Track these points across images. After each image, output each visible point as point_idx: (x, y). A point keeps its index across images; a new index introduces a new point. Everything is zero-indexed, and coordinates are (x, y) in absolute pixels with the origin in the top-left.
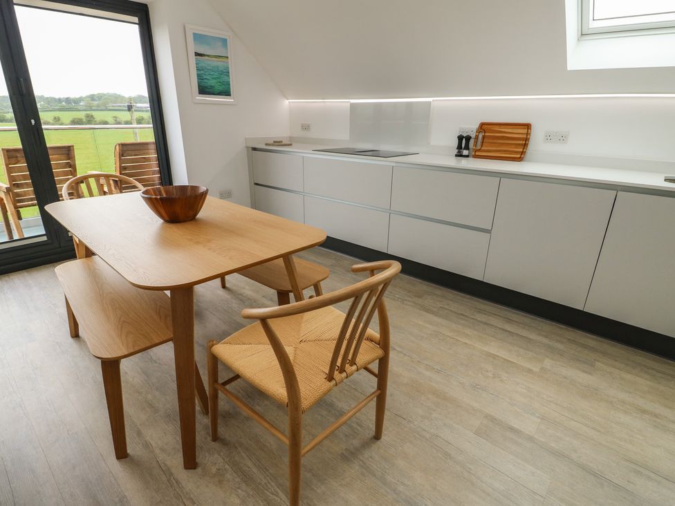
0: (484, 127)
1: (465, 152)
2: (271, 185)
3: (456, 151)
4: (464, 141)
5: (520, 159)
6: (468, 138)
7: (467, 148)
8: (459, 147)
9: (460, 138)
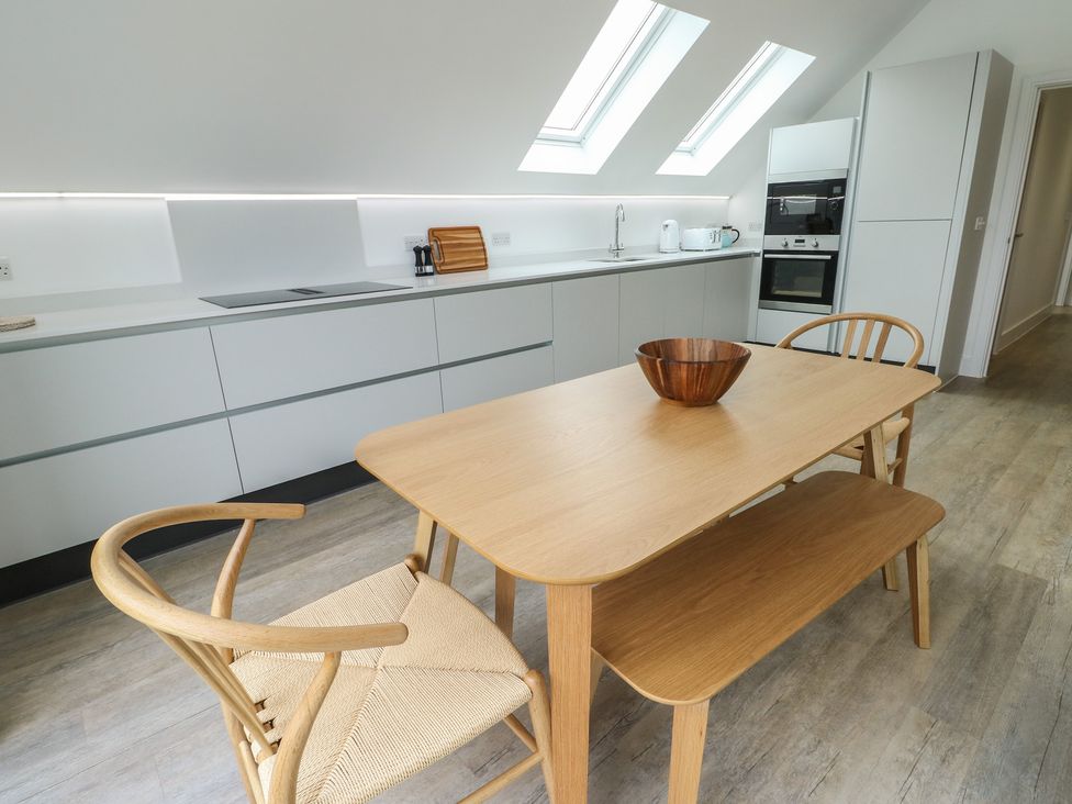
0: (436, 233)
1: (429, 269)
2: (67, 444)
3: (414, 270)
4: (423, 254)
5: (485, 267)
6: (428, 250)
7: (428, 262)
8: (419, 263)
9: (417, 251)
